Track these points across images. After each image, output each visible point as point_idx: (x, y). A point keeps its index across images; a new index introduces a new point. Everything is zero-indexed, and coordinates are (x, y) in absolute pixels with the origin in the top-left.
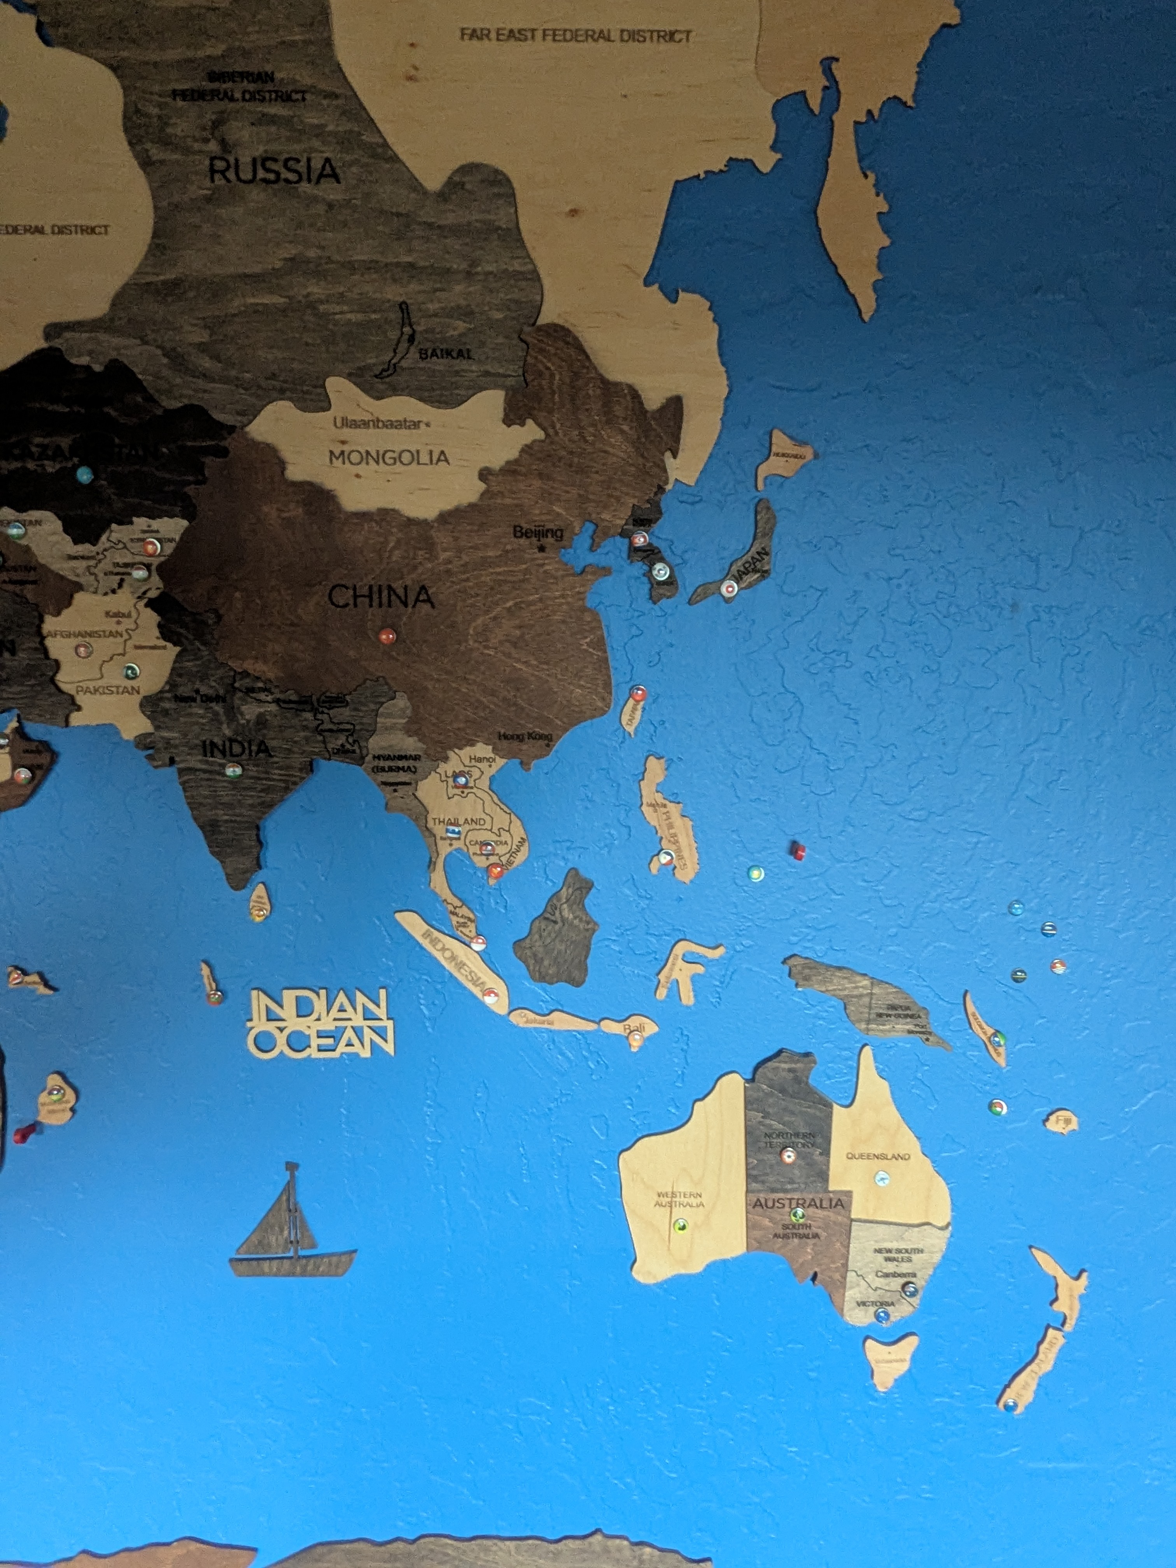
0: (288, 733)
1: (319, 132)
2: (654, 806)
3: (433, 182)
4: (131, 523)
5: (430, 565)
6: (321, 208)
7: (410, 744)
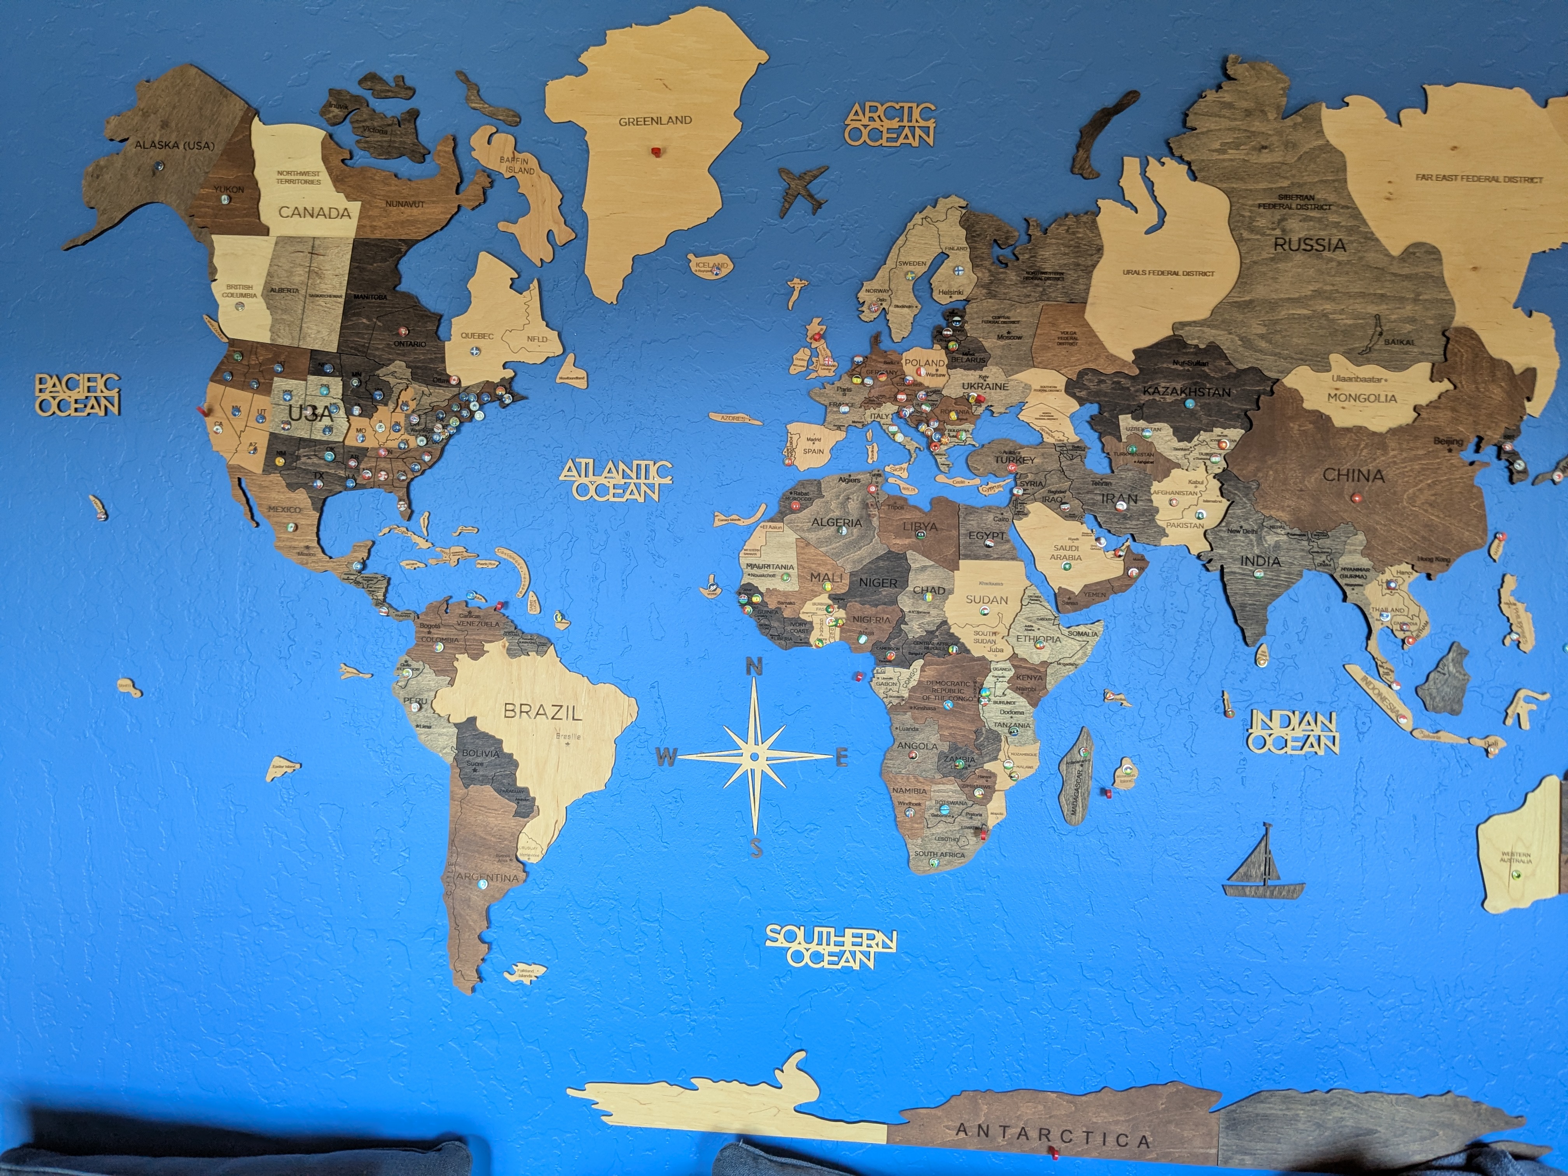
0: (1291, 553)
1: (1337, 225)
2: (1509, 604)
3: (1396, 252)
4: (1212, 431)
5: (1383, 458)
6: (1334, 264)
7: (1365, 562)
